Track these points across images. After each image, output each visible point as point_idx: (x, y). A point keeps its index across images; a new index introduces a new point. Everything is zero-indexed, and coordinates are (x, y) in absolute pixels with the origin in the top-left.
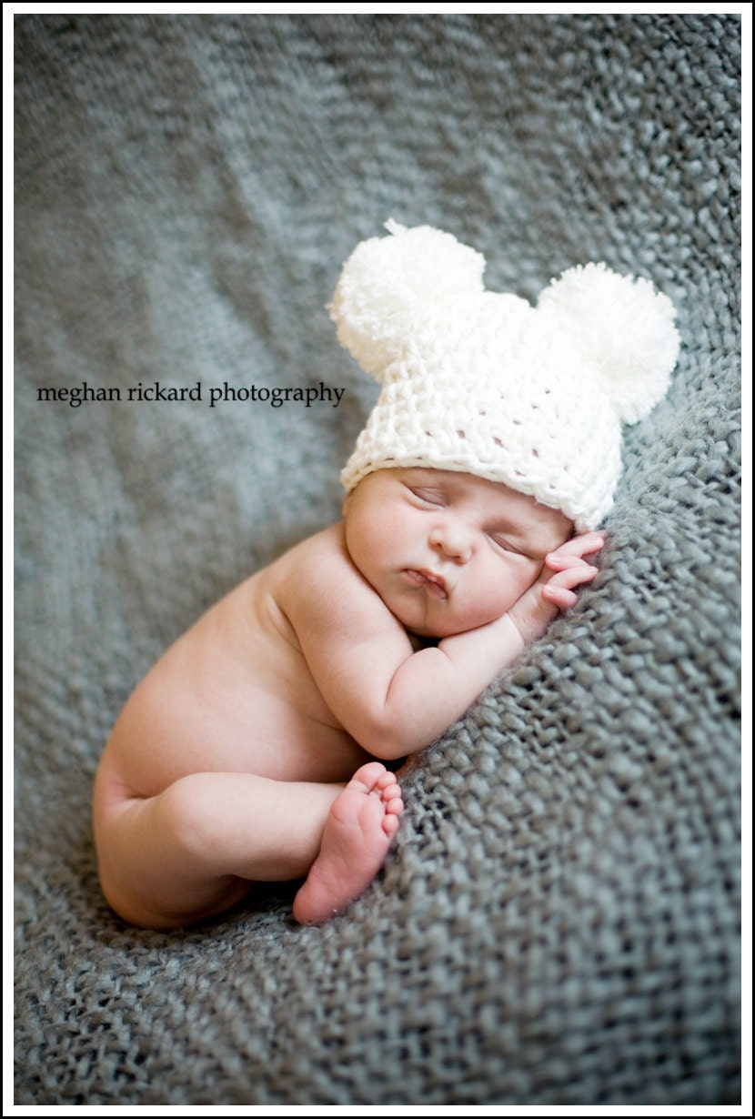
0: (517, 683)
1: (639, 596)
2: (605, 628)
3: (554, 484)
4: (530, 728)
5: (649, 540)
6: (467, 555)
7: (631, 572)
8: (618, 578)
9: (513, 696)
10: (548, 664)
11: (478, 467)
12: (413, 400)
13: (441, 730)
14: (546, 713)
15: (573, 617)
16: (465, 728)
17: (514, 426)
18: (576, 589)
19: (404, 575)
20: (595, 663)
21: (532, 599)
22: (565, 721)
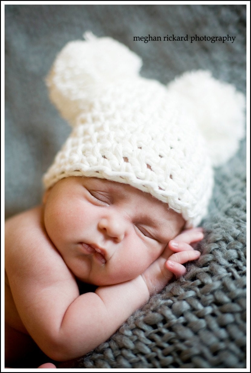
0: (146, 323)
1: (230, 274)
2: (208, 294)
3: (180, 198)
4: (154, 354)
5: (236, 238)
6: (122, 237)
7: (225, 258)
8: (215, 261)
9: (144, 331)
10: (168, 313)
11: (135, 182)
12: (95, 136)
13: (94, 346)
14: (166, 345)
15: (185, 283)
16: (110, 347)
17: (159, 158)
18: (187, 264)
19: (80, 246)
20: (201, 316)
21: (157, 268)
22: (179, 352)
